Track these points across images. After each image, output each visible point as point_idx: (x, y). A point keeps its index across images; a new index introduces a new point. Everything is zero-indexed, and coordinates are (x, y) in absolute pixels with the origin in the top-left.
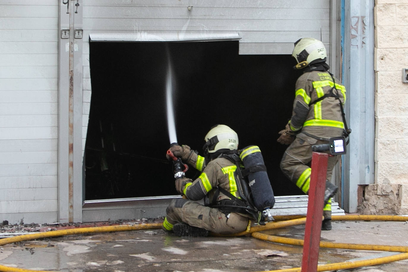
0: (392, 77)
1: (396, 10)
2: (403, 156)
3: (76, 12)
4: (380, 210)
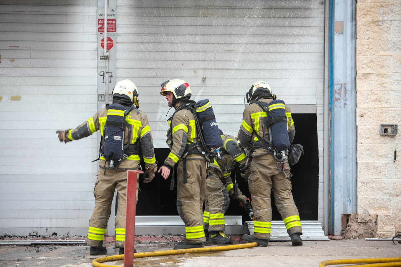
0: (371, 130)
1: (374, 78)
2: (381, 193)
3: (110, 82)
4: (360, 234)
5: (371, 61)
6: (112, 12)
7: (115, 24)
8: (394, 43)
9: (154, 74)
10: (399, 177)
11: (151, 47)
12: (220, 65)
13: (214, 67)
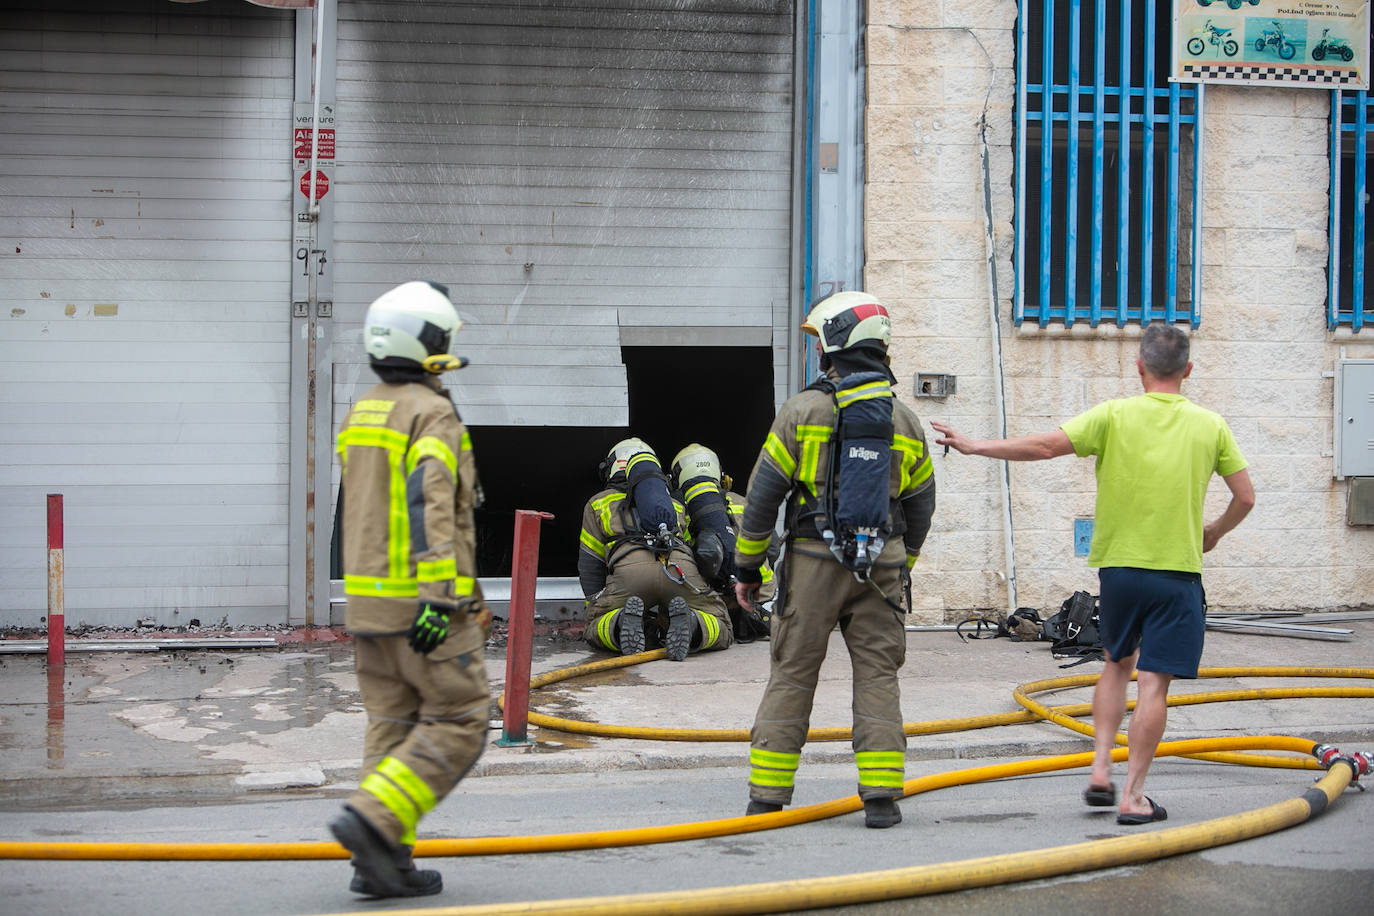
1: (903, 271)
3: (321, 273)
5: (898, 234)
6: (327, 112)
7: (333, 140)
8: (945, 194)
9: (417, 255)
10: (953, 489)
11: (411, 193)
12: (563, 237)
13: (551, 240)
